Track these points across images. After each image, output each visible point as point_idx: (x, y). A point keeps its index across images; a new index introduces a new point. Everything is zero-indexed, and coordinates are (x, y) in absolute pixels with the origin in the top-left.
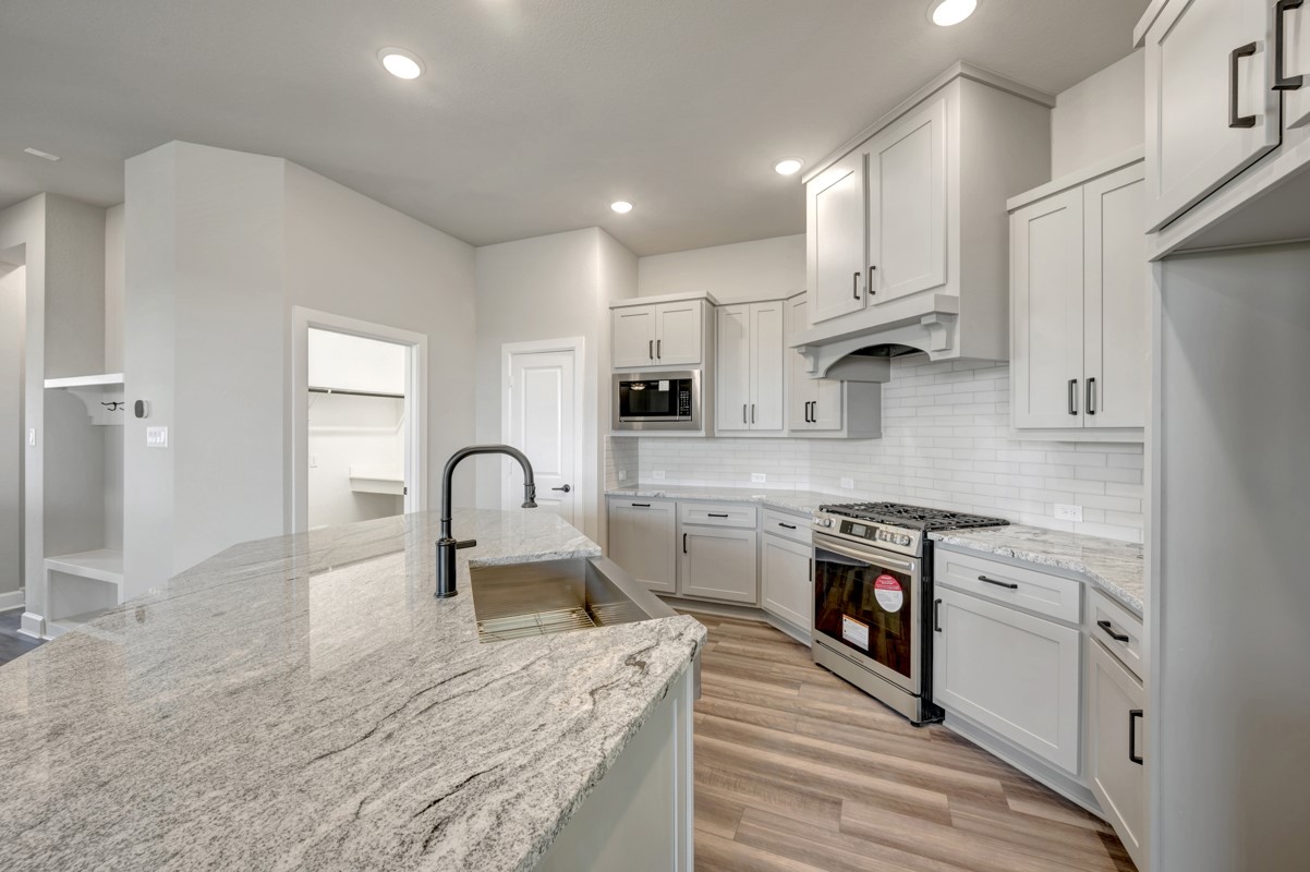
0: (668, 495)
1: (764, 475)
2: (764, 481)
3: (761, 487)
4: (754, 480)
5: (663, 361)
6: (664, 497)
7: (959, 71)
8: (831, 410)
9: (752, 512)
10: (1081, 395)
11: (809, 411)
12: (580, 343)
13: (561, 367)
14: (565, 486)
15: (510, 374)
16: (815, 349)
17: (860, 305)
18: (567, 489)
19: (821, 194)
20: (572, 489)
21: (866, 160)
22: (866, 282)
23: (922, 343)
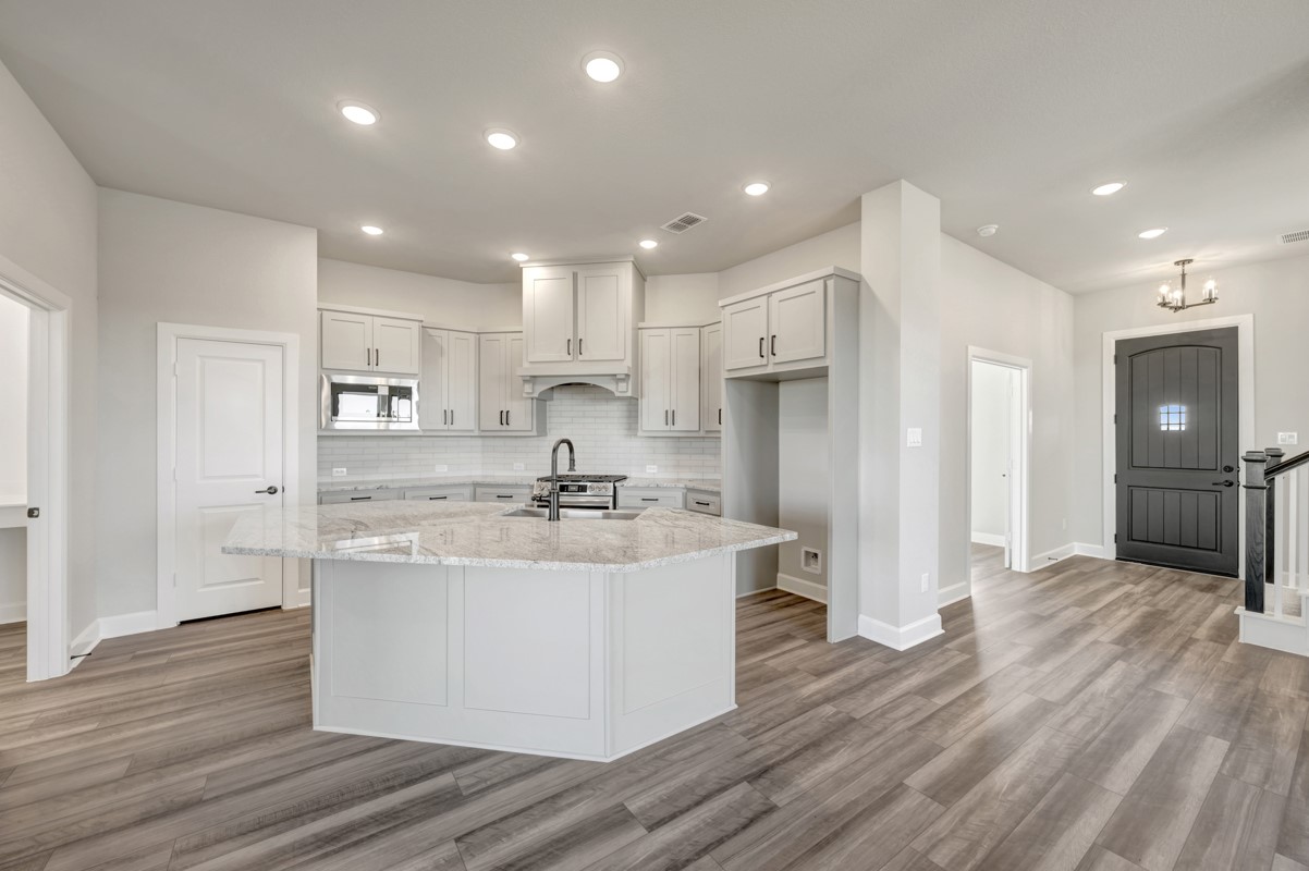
0: (393, 486)
1: (446, 466)
2: (446, 470)
3: (444, 475)
5: (381, 368)
6: (387, 488)
7: (632, 259)
8: (522, 417)
9: (467, 492)
10: (670, 417)
11: (504, 418)
12: (292, 340)
13: (263, 361)
14: (270, 488)
15: (173, 360)
16: (533, 379)
17: (569, 358)
18: (272, 491)
19: (538, 281)
20: (280, 490)
21: (575, 275)
22: (575, 346)
23: (611, 387)
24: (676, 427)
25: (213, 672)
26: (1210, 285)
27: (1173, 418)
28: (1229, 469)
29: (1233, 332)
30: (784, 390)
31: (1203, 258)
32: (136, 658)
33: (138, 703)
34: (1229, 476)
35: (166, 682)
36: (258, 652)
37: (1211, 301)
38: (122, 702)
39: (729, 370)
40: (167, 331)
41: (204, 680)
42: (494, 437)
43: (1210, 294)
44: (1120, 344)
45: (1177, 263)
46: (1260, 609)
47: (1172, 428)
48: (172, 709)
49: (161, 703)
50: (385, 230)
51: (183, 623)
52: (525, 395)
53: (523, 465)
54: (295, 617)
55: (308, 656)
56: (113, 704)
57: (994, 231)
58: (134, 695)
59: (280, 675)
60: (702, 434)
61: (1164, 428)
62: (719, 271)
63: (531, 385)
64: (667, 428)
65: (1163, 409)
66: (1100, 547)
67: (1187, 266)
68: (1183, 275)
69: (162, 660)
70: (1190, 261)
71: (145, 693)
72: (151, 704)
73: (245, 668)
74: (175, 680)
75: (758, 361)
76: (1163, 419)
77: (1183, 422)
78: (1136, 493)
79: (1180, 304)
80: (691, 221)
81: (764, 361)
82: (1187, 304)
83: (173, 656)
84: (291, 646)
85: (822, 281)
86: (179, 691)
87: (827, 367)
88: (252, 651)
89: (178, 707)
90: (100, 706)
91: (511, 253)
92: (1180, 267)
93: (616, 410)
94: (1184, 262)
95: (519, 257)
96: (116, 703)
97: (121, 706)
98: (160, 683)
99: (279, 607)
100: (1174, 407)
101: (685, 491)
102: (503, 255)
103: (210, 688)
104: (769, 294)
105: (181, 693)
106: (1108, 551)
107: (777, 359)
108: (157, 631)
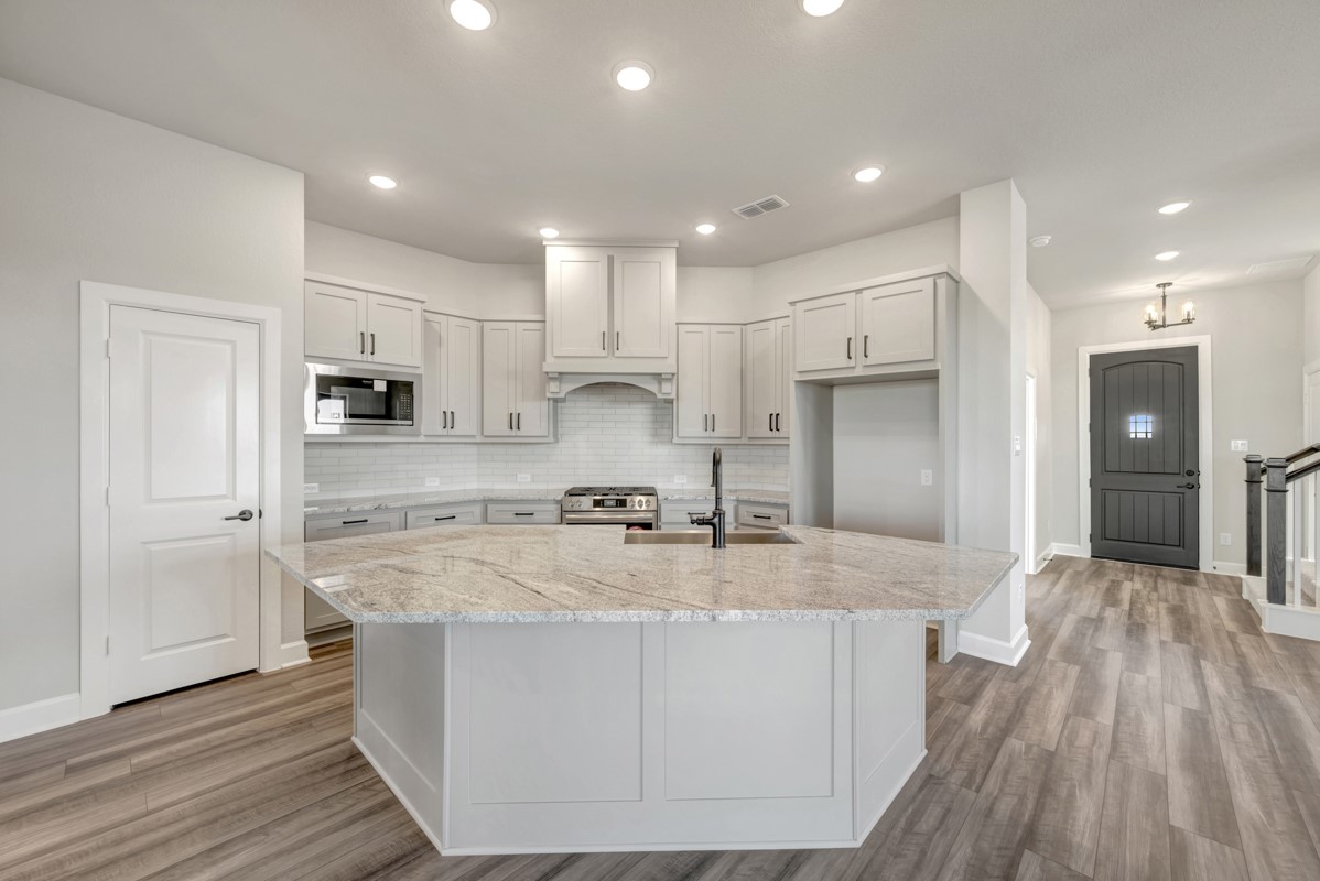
0: (392, 505)
1: (437, 479)
2: (437, 484)
3: (435, 490)
4: (427, 484)
5: (377, 357)
6: (387, 508)
7: (677, 245)
8: (535, 420)
9: (478, 510)
10: (710, 422)
11: (514, 422)
12: (272, 316)
13: (233, 343)
14: (243, 513)
15: (106, 336)
16: (561, 376)
17: (604, 353)
18: (245, 516)
19: (566, 264)
20: (256, 515)
21: (611, 260)
22: (611, 340)
23: (653, 387)
24: (716, 434)
25: (220, 781)
26: (1188, 307)
27: (1141, 427)
28: (1190, 473)
29: (1192, 351)
30: (839, 395)
31: (1181, 282)
32: (70, 770)
33: (125, 849)
34: (1190, 480)
35: (152, 805)
36: (269, 740)
37: (1189, 321)
38: (99, 848)
39: (800, 372)
40: (95, 295)
41: (214, 794)
42: (466, 443)
43: (1188, 315)
44: (1094, 359)
45: (1159, 286)
46: (1283, 602)
47: (1139, 436)
48: (191, 851)
49: (166, 842)
50: (399, 183)
51: (117, 707)
52: (549, 395)
53: (529, 476)
54: (288, 683)
55: (348, 739)
56: (80, 855)
57: (1047, 242)
58: (111, 835)
59: (328, 774)
60: (744, 441)
61: (1133, 436)
62: (753, 266)
63: (557, 384)
64: (708, 434)
65: (1132, 419)
66: (1077, 546)
67: (1167, 288)
68: (1164, 297)
69: (120, 770)
70: (1170, 284)
71: (128, 829)
72: (152, 847)
73: (267, 768)
74: (166, 800)
75: (843, 362)
76: (1132, 429)
77: (1150, 430)
78: (1109, 495)
79: (1161, 323)
80: (771, 205)
81: (852, 363)
82: (1167, 323)
83: (136, 760)
84: (311, 726)
85: (931, 279)
86: (183, 818)
87: (937, 371)
88: (259, 741)
89: (201, 847)
90: (61, 863)
91: (538, 228)
92: (1161, 289)
93: (639, 413)
94: (1164, 285)
95: (548, 233)
96: (87, 853)
97: (99, 858)
98: (141, 809)
99: (253, 671)
100: (1141, 417)
101: (735, 503)
102: (527, 230)
103: (232, 807)
104: (859, 291)
105: (190, 822)
106: (1083, 551)
107: (869, 361)
108: (81, 723)
